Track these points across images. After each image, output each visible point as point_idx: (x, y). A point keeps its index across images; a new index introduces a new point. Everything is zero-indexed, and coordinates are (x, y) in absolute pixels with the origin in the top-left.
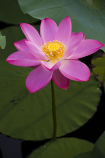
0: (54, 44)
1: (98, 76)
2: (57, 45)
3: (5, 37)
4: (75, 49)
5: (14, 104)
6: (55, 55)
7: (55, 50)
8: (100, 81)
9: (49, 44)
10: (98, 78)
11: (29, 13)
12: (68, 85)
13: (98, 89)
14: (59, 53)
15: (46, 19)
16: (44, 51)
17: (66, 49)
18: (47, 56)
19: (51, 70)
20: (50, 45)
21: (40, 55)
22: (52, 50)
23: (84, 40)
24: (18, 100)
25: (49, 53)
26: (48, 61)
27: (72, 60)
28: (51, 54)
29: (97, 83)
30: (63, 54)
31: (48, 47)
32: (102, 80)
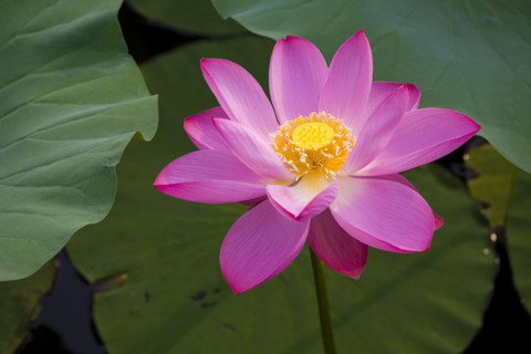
0: (315, 126)
1: (486, 206)
2: (324, 127)
3: (156, 97)
4: (385, 141)
5: (204, 306)
6: (316, 162)
7: (316, 147)
8: (493, 225)
9: (298, 124)
10: (488, 213)
11: (236, 17)
12: (364, 263)
13: (486, 251)
14: (330, 156)
15: (289, 39)
16: (280, 150)
17: (355, 140)
18: (289, 166)
19: (300, 217)
20: (299, 129)
21: (265, 165)
22: (308, 147)
23: (414, 109)
24: (217, 291)
25: (297, 156)
26: (294, 184)
27: (375, 178)
28: (303, 160)
29: (484, 231)
30: (344, 159)
31: (294, 135)
32: (500, 222)
